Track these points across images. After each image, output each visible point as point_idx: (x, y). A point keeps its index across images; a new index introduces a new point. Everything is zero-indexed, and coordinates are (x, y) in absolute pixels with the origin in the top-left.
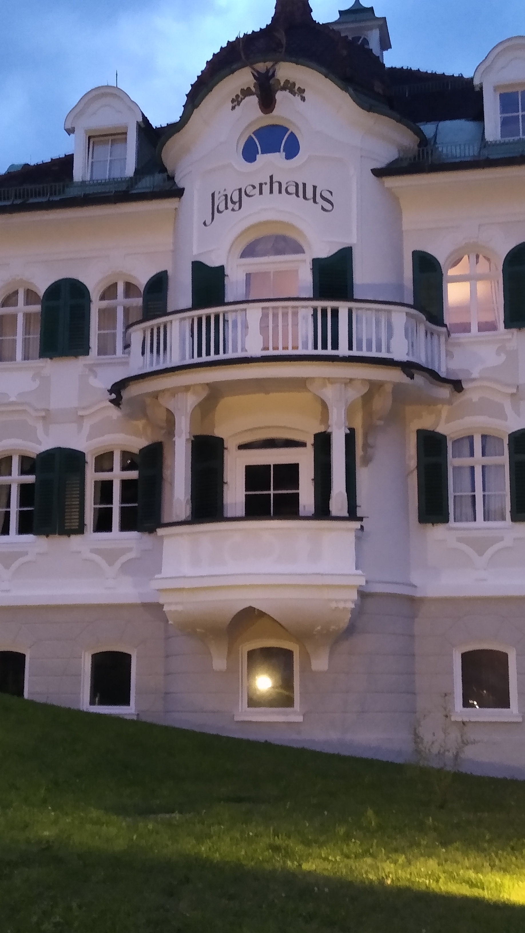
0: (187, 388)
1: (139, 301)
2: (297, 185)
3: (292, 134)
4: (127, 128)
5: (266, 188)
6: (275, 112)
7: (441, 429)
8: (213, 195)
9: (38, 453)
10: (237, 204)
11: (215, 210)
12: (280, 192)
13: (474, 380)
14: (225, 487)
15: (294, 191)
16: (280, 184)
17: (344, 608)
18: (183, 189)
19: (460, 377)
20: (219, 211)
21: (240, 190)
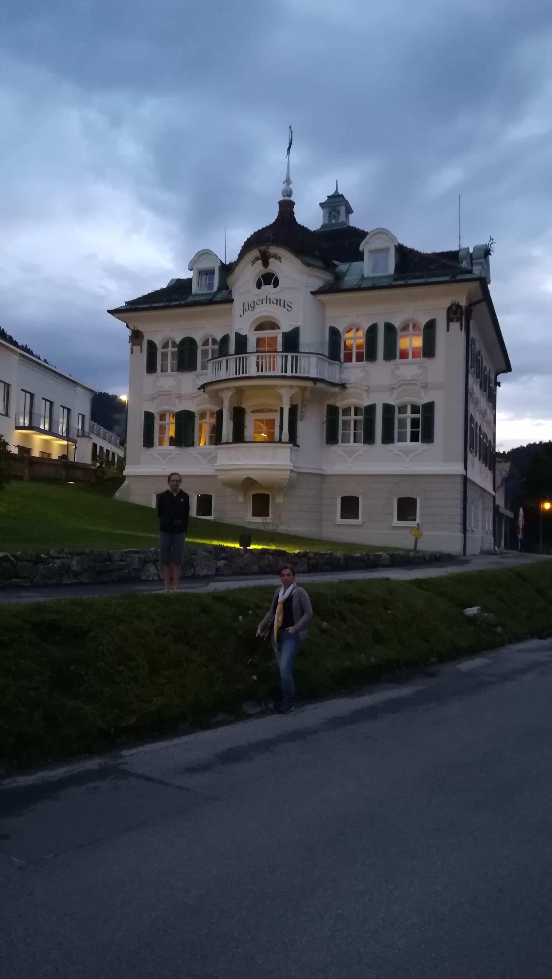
0: (228, 389)
1: (217, 347)
2: (277, 300)
3: (276, 277)
4: (215, 268)
5: (264, 301)
6: (269, 267)
7: (338, 404)
8: (244, 303)
9: (176, 412)
10: (253, 308)
11: (244, 310)
12: (270, 303)
13: (350, 384)
14: (245, 430)
15: (276, 303)
16: (270, 299)
17: (285, 478)
18: (234, 299)
19: (347, 382)
20: (246, 311)
21: (254, 302)
